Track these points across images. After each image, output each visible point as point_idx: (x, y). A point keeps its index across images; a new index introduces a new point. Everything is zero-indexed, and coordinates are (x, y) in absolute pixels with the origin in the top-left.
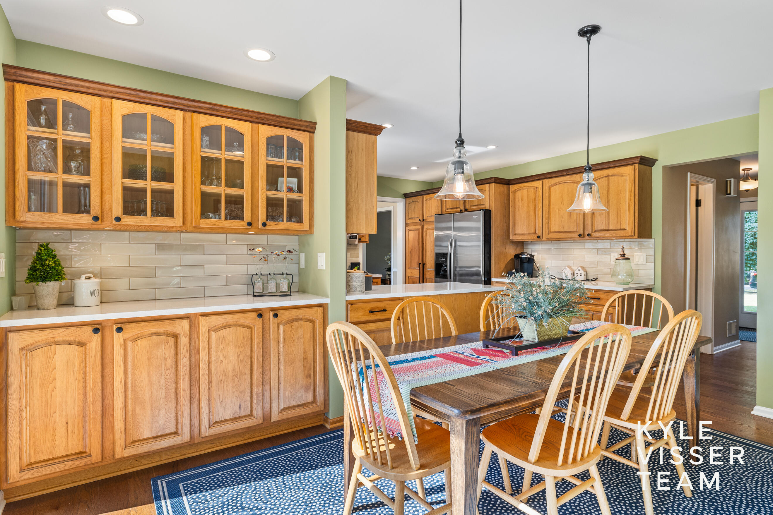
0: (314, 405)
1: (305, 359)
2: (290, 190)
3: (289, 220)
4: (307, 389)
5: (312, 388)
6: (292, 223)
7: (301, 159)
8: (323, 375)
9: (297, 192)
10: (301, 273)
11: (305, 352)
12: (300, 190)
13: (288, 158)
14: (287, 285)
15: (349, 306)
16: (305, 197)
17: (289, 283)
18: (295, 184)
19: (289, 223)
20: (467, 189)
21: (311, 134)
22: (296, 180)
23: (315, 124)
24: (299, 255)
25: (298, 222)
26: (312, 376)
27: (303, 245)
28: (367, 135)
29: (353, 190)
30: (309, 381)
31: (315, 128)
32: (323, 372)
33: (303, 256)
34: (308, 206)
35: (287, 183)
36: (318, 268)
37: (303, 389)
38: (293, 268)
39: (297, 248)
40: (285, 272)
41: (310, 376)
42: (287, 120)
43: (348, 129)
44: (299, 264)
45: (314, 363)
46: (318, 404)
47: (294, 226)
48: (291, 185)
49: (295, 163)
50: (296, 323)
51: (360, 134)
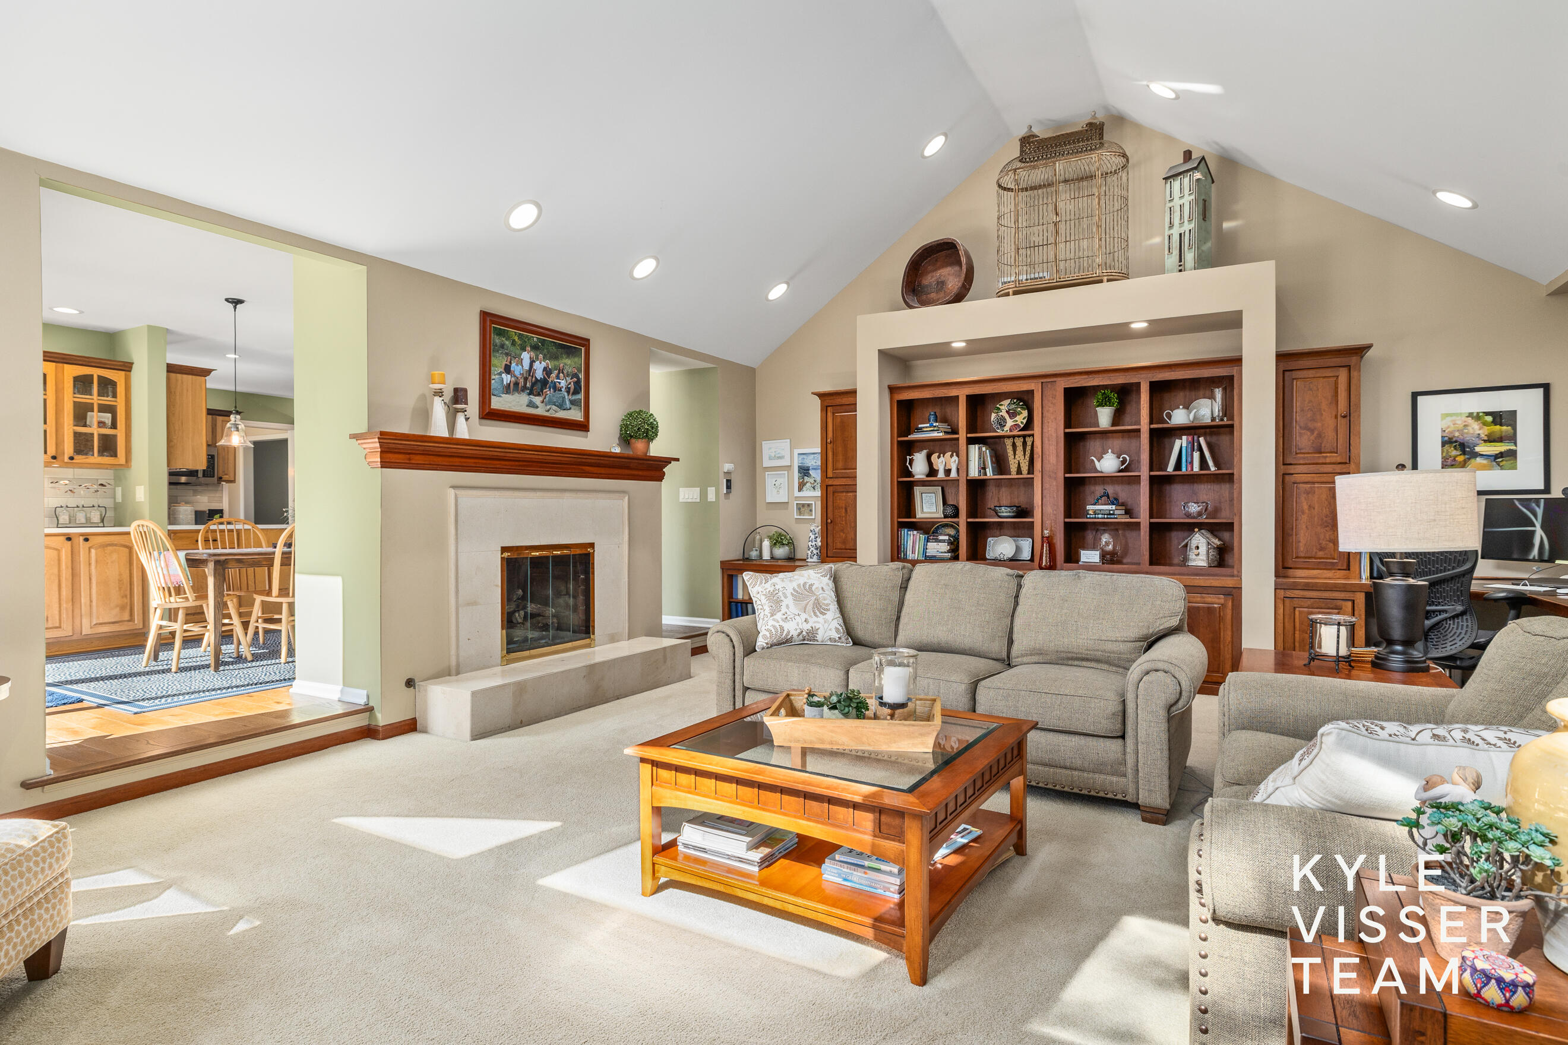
0: (130, 623)
1: (120, 581)
2: (101, 424)
3: (101, 452)
4: (122, 608)
5: (128, 607)
6: (105, 458)
7: (115, 396)
8: (141, 597)
9: (111, 428)
10: (117, 507)
11: (120, 574)
12: (114, 425)
13: (99, 395)
14: (99, 516)
15: (172, 535)
16: (120, 433)
17: (101, 515)
18: (108, 419)
19: (100, 458)
20: (242, 441)
21: (128, 373)
22: (109, 415)
23: (132, 364)
24: (114, 489)
25: (112, 456)
26: (129, 596)
27: (119, 480)
28: (194, 377)
29: (177, 428)
30: (126, 601)
31: (131, 368)
32: (141, 594)
33: (119, 490)
34: (124, 441)
35: (98, 417)
36: (137, 500)
37: (118, 609)
38: (108, 503)
39: (112, 482)
40: (96, 505)
41: (126, 596)
42: (98, 361)
43: (168, 371)
44: (115, 498)
45: (131, 585)
46: (136, 622)
47: (107, 460)
48: (103, 420)
49: (107, 400)
50: (110, 548)
51: (185, 376)
